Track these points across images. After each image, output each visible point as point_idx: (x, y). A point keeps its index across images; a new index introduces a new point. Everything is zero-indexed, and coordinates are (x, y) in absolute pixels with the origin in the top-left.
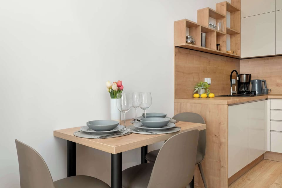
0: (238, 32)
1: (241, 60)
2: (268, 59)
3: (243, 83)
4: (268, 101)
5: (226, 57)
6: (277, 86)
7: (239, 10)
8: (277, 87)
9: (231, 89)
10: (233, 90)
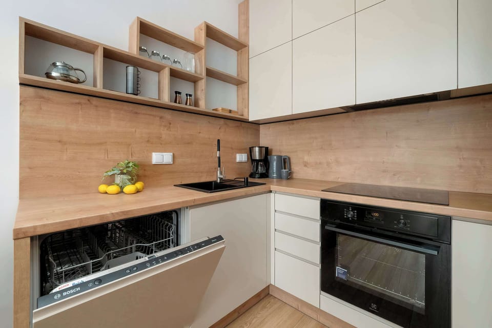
0: (244, 80)
1: (261, 126)
2: (293, 124)
3: (256, 160)
4: (272, 195)
5: (223, 119)
6: (305, 166)
7: (245, 46)
8: (305, 168)
9: (219, 172)
10: (221, 173)
